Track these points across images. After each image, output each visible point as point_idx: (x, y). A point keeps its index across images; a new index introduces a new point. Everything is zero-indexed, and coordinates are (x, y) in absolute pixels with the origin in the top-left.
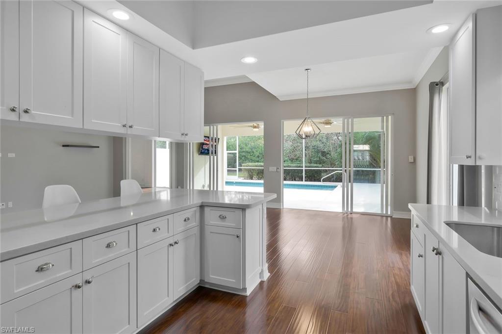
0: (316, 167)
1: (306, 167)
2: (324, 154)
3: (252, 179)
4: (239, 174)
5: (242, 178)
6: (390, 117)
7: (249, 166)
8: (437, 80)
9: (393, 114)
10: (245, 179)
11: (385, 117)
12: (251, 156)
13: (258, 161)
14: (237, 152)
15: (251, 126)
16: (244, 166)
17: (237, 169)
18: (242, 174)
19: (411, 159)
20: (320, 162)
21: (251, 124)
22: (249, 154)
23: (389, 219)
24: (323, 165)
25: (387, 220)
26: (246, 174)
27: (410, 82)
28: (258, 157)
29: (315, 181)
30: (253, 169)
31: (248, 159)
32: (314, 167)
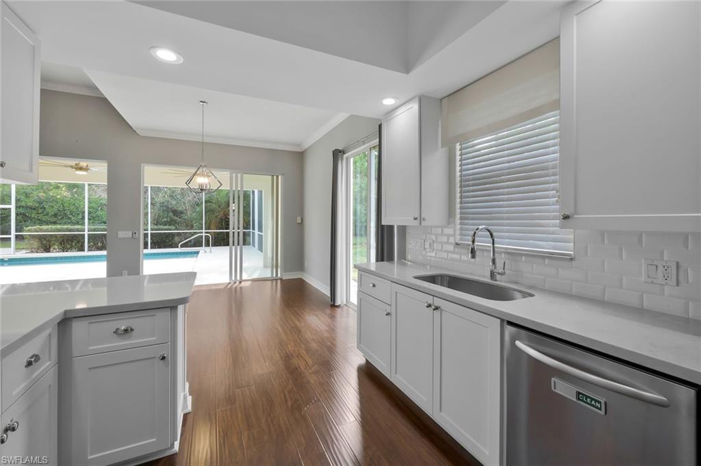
0: (167, 230)
1: (152, 230)
2: (175, 212)
3: (49, 252)
4: (16, 244)
5: (24, 251)
6: (280, 177)
7: (41, 230)
8: (341, 148)
9: (283, 174)
10: (32, 252)
11: (275, 177)
12: (38, 213)
13: (55, 223)
14: (13, 207)
15: (72, 167)
16: (29, 231)
17: (12, 236)
18: (23, 244)
19: (299, 221)
20: (171, 223)
21: (73, 162)
22: (34, 212)
23: (279, 281)
24: (176, 227)
25: (277, 283)
26: (36, 244)
27: (298, 145)
28: (55, 215)
29: (165, 247)
30: (51, 236)
31: (31, 218)
32: (165, 230)
